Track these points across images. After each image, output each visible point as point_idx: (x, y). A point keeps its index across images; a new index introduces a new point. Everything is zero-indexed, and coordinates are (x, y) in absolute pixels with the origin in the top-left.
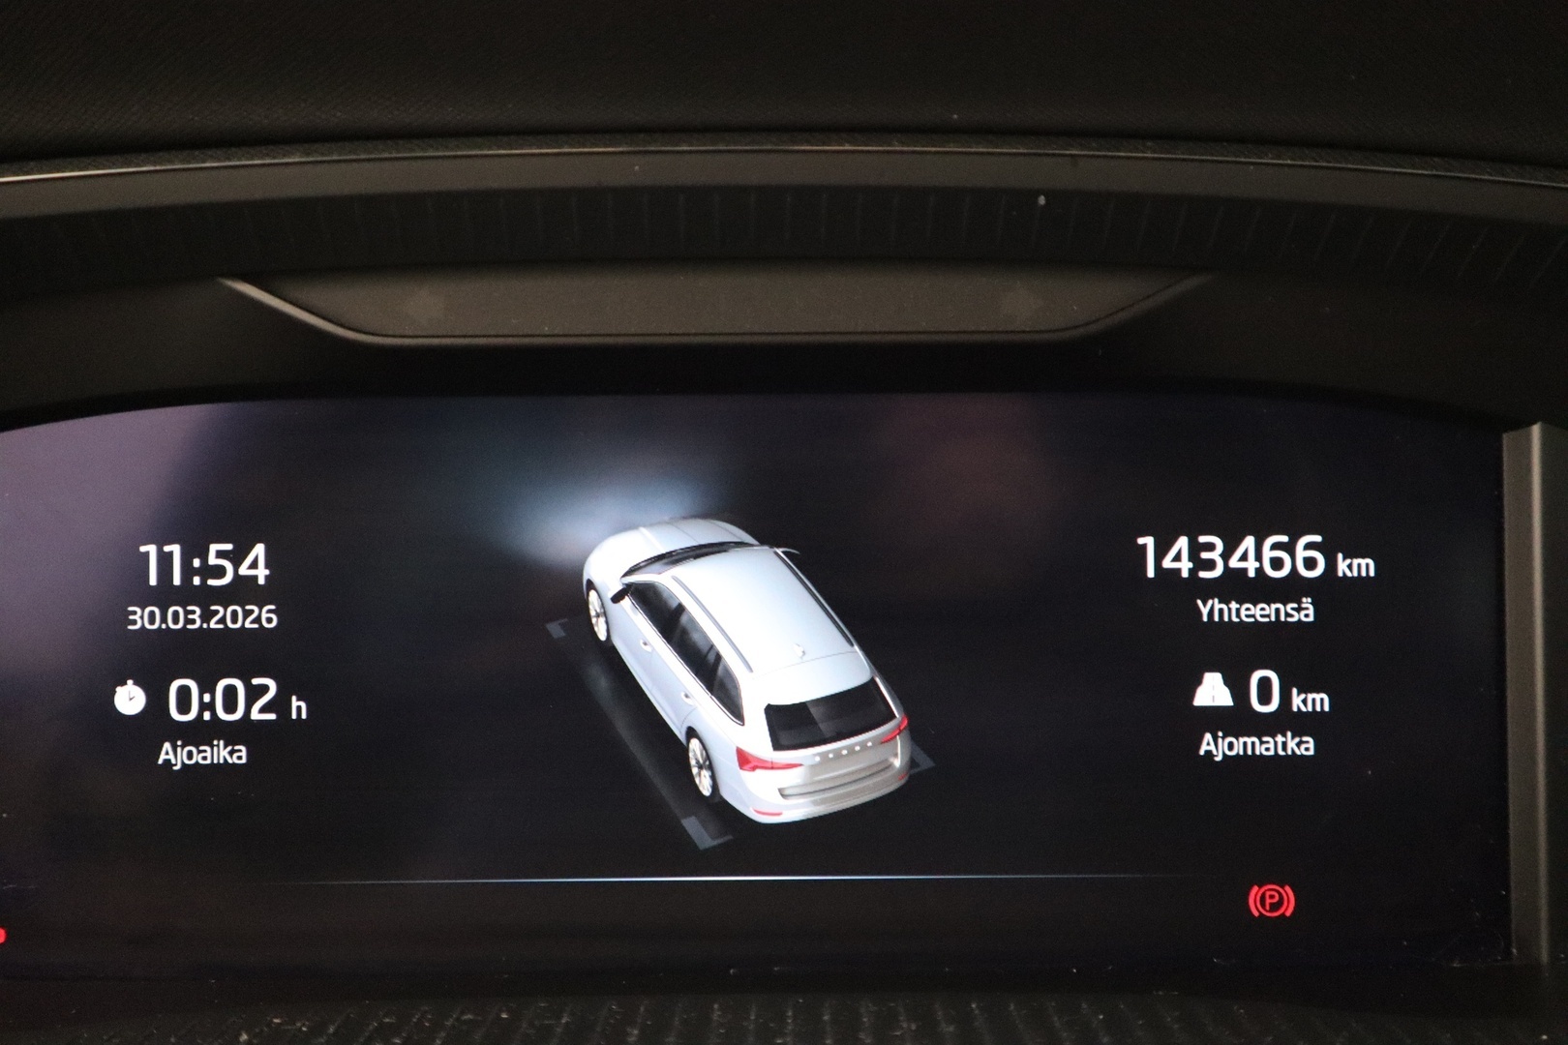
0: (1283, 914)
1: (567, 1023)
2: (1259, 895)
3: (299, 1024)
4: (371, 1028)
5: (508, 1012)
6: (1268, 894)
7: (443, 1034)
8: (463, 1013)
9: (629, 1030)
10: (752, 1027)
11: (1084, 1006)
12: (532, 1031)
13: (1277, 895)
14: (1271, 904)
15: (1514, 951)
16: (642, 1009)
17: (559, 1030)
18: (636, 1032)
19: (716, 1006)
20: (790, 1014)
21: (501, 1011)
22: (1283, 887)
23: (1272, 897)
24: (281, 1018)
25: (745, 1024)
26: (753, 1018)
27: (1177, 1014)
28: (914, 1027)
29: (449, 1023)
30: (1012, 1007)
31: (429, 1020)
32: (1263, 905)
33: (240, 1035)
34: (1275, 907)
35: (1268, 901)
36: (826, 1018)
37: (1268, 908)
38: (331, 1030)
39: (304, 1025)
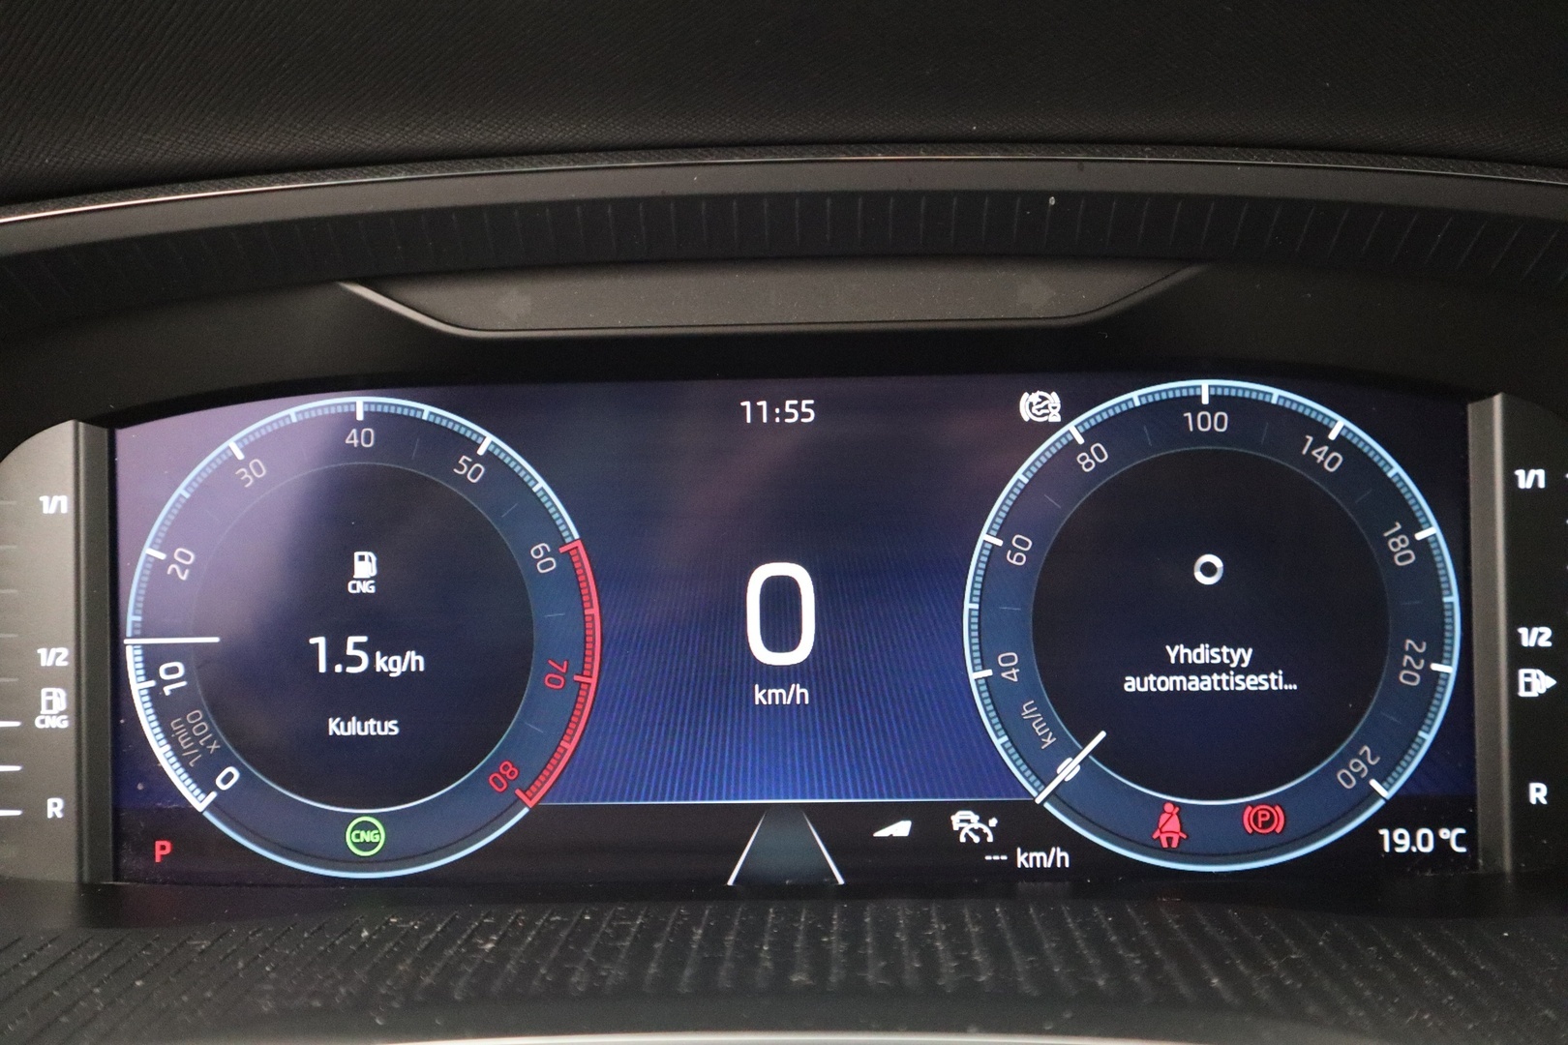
0: (1274, 831)
1: (641, 923)
2: (1253, 814)
3: (412, 923)
4: (473, 926)
5: (590, 914)
6: (1260, 813)
7: (534, 933)
8: (552, 915)
9: (694, 930)
10: (801, 928)
11: (1096, 909)
12: (609, 931)
13: (1268, 814)
14: (1263, 822)
15: (1480, 861)
16: (707, 912)
17: (633, 930)
18: (700, 931)
19: (771, 910)
20: (835, 917)
21: (584, 913)
22: (1273, 807)
23: (1264, 816)
24: (397, 917)
25: (796, 925)
26: (803, 920)
27: (1178, 916)
28: (944, 928)
29: (539, 923)
30: (1032, 911)
31: (523, 921)
32: (1256, 824)
33: (361, 932)
34: (1266, 825)
35: (1260, 819)
36: (867, 920)
37: (1260, 826)
38: (439, 929)
39: (416, 924)
